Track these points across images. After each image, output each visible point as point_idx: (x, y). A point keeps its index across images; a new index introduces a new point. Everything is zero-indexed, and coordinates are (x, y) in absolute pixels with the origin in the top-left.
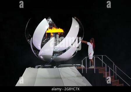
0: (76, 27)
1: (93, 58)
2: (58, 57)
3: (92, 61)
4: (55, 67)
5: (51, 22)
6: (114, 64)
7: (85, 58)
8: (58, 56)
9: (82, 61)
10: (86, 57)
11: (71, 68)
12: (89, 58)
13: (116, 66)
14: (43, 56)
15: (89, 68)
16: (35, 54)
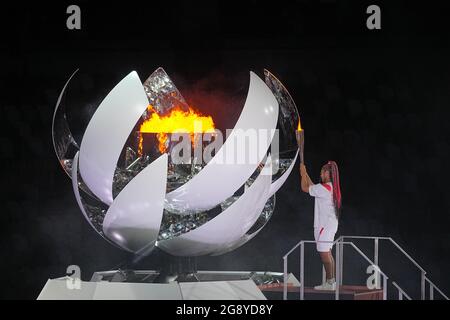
0: (267, 111)
1: (334, 246)
2: (183, 235)
3: (330, 258)
4: (172, 280)
5: (167, 88)
6: (424, 278)
7: (299, 247)
8: (184, 232)
9: (285, 258)
10: (302, 243)
11: (236, 287)
12: (315, 244)
13: (432, 286)
14: (121, 231)
15: (317, 288)
16: (89, 220)
